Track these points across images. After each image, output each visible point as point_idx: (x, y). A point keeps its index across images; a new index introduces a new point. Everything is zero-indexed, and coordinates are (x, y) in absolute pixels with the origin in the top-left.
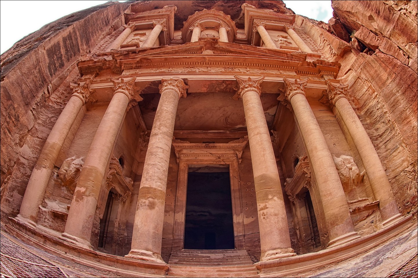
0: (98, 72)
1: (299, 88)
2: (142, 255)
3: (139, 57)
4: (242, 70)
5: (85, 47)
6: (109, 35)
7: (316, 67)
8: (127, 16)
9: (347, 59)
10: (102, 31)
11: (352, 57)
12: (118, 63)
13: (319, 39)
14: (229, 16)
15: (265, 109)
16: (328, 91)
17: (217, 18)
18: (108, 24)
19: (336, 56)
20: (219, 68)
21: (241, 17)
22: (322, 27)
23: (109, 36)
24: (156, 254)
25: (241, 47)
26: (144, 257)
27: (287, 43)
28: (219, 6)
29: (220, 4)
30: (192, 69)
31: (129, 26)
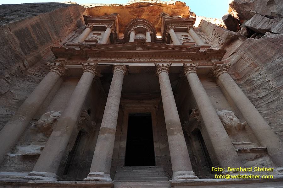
0: (70, 57)
1: (193, 69)
2: (97, 176)
3: (98, 50)
4: (159, 60)
5: (56, 37)
7: (206, 55)
8: (86, 18)
9: (233, 46)
10: (68, 27)
11: (239, 43)
12: (85, 53)
13: (211, 34)
16: (213, 70)
17: (145, 24)
18: (72, 21)
19: (223, 45)
20: (146, 59)
23: (74, 32)
24: (106, 174)
27: (187, 40)
29: (147, 14)
30: (131, 59)
31: (88, 27)
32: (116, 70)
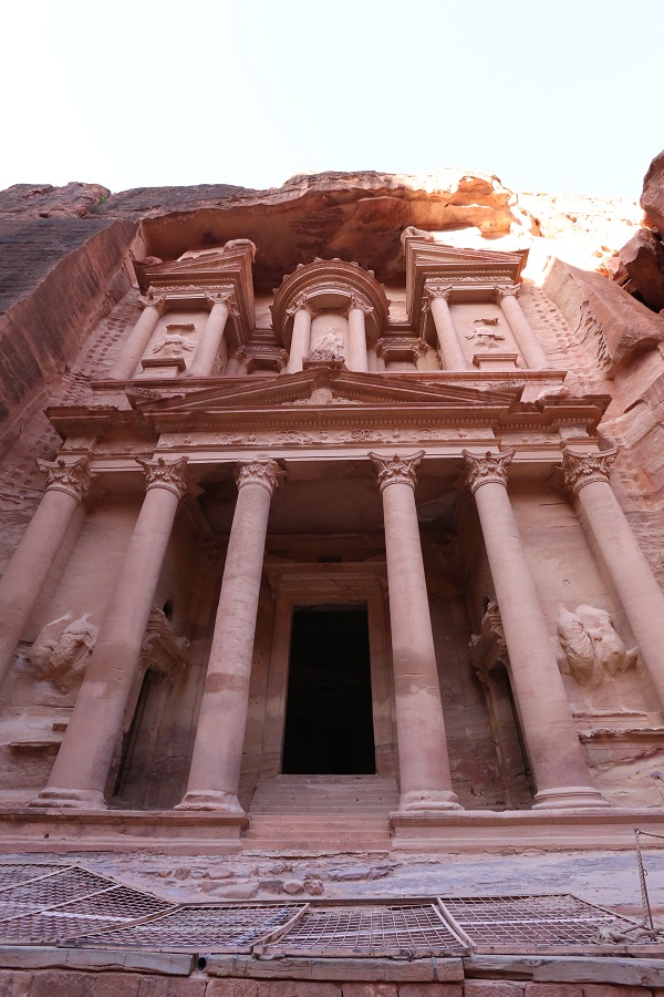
0: (103, 434)
1: (492, 470)
2: (207, 801)
3: (188, 407)
4: (386, 436)
6: (105, 317)
7: (542, 412)
8: (142, 269)
9: (640, 371)
11: (659, 365)
12: (147, 419)
13: (579, 314)
14: (372, 272)
16: (563, 466)
17: (344, 281)
18: (97, 290)
20: (342, 433)
24: (229, 796)
25: (387, 382)
26: (210, 805)
27: (492, 341)
29: (356, 226)
30: (293, 436)
31: (151, 303)
32: (246, 480)
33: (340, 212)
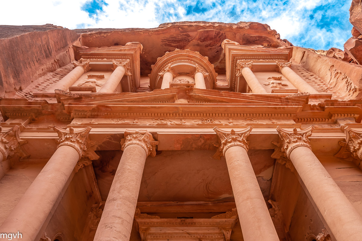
0: (34, 117)
1: (300, 139)
3: (95, 104)
4: (223, 122)
5: (12, 80)
6: (52, 71)
7: (324, 110)
8: (78, 50)
10: (41, 64)
12: (66, 109)
13: (329, 73)
14: (207, 57)
15: (257, 172)
16: (347, 140)
17: (192, 60)
18: (50, 56)
19: (358, 93)
20: (195, 120)
21: (222, 60)
22: (334, 57)
23: (51, 74)
25: (222, 94)
27: (281, 86)
28: (194, 45)
29: (196, 43)
30: (163, 121)
31: (80, 64)
32: (130, 142)
33: (189, 36)
